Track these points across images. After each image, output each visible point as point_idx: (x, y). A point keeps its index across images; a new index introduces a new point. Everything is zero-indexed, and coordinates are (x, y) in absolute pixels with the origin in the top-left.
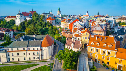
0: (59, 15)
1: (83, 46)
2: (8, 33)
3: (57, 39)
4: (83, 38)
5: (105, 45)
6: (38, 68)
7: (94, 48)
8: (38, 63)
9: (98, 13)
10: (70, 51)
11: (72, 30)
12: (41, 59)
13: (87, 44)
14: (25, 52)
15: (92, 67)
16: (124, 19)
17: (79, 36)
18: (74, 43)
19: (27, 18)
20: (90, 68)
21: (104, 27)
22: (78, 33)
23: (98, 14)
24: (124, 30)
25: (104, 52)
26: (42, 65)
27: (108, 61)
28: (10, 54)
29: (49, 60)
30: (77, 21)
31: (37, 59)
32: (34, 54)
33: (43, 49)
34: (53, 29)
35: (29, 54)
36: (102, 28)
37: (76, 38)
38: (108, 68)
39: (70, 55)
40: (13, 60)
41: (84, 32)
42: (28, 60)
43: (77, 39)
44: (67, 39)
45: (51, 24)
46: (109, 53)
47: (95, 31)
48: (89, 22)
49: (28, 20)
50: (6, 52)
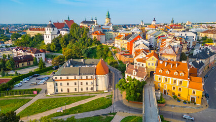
0: (108, 25)
1: (148, 75)
2: (38, 55)
3: (111, 64)
4: (149, 64)
5: (176, 73)
6: (95, 100)
7: (163, 77)
8: (93, 95)
9: (172, 20)
10: (134, 80)
11: (132, 51)
12: (95, 90)
13: (153, 72)
14: (76, 81)
15: (160, 99)
16: (212, 33)
17: (143, 61)
18: (137, 70)
19: (61, 32)
20: (157, 100)
21: (176, 49)
22: (141, 58)
23: (173, 22)
24: (208, 52)
25: (175, 82)
26: (99, 96)
27: (179, 92)
28: (59, 83)
29: (107, 91)
30: (140, 39)
31: (91, 90)
32: (87, 84)
33: (99, 78)
34: (103, 49)
35: (82, 84)
36: (174, 51)
37: (139, 64)
38: (179, 100)
39: (134, 85)
40: (62, 91)
41: (150, 56)
42: (80, 91)
43: (141, 65)
44: (127, 65)
45: (98, 41)
46: (181, 83)
47: (164, 54)
48: (156, 38)
49: (63, 34)
50: (54, 81)
